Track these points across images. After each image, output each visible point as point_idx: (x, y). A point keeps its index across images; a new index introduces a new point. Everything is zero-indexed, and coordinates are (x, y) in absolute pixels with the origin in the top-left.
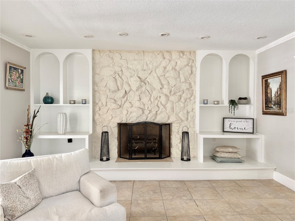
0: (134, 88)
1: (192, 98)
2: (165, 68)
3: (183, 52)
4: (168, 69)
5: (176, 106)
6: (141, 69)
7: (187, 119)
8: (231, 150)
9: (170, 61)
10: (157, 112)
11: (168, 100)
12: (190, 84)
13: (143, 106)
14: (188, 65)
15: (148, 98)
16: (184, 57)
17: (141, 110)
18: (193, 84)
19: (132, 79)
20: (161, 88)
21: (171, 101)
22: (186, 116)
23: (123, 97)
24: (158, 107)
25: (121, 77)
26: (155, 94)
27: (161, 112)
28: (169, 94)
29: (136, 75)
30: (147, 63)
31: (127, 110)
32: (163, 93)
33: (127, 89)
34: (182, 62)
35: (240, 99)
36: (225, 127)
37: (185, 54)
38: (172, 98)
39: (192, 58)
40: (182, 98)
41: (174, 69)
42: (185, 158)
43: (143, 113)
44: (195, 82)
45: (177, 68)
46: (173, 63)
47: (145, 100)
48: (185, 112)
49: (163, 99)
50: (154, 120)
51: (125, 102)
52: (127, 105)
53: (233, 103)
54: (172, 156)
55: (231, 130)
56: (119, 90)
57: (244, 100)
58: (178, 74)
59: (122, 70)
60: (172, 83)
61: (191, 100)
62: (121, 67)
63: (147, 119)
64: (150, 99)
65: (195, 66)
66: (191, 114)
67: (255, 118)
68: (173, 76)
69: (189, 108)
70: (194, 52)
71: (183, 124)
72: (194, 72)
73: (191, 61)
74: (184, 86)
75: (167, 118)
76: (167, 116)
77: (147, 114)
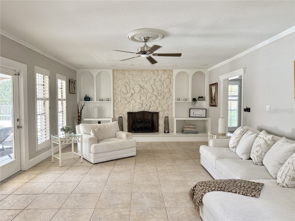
0: (137, 92)
1: (171, 97)
2: (155, 80)
3: (165, 71)
4: (156, 80)
5: (162, 102)
6: (141, 81)
7: (168, 109)
8: (192, 126)
9: (158, 75)
10: (150, 105)
11: (157, 98)
12: (170, 89)
13: (142, 102)
14: (168, 78)
15: (145, 97)
16: (166, 73)
17: (141, 105)
18: (171, 89)
19: (136, 86)
20: (153, 92)
21: (159, 99)
22: (167, 108)
23: (131, 97)
24: (151, 102)
25: (129, 85)
26: (149, 95)
27: (153, 105)
28: (157, 95)
29: (138, 84)
30: (144, 77)
31: (133, 105)
32: (154, 94)
33: (133, 93)
34: (164, 76)
35: (199, 97)
36: (190, 114)
37: (167, 71)
38: (159, 97)
39: (171, 74)
40: (165, 97)
41: (160, 80)
42: (166, 131)
43: (142, 106)
44: (172, 88)
45: (162, 79)
46: (160, 77)
47: (143, 98)
48: (167, 105)
49: (154, 98)
50: (149, 110)
51: (131, 100)
52: (133, 101)
53: (194, 100)
54: (159, 131)
55: (194, 116)
56: (128, 92)
57: (201, 98)
58: (162, 83)
59: (130, 81)
60: (159, 88)
61: (170, 98)
62: (129, 79)
63: (144, 109)
64: (146, 98)
65: (173, 78)
66: (170, 106)
67: (207, 108)
68: (160, 85)
69: (169, 103)
70: (172, 70)
71: (166, 113)
72: (172, 82)
73: (170, 76)
74: (166, 90)
75: (156, 109)
76: (156, 108)
77: (144, 107)
